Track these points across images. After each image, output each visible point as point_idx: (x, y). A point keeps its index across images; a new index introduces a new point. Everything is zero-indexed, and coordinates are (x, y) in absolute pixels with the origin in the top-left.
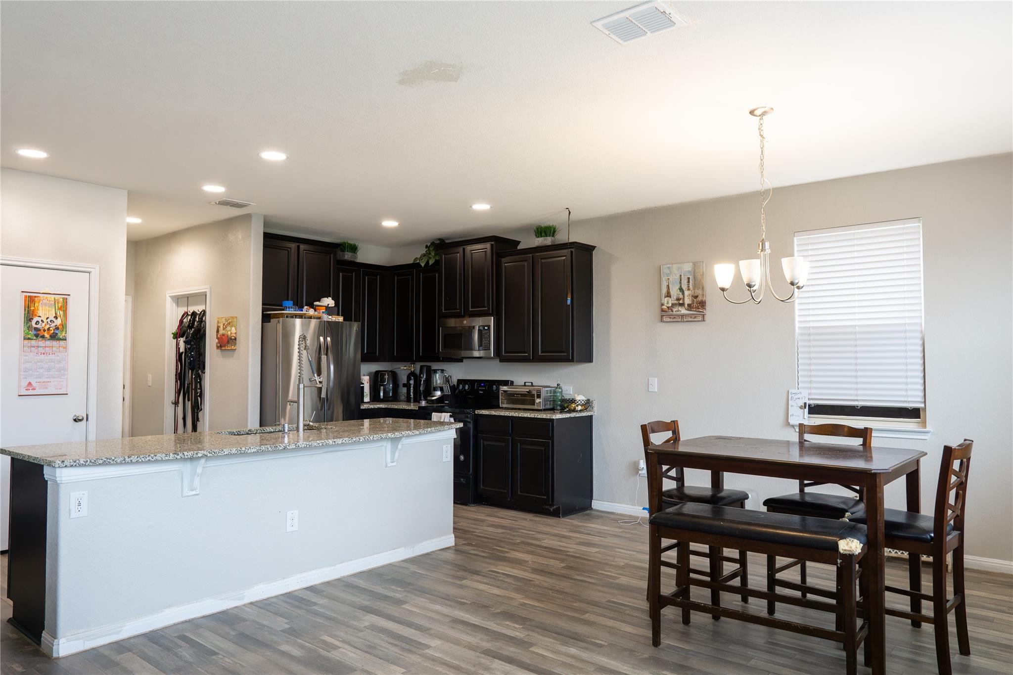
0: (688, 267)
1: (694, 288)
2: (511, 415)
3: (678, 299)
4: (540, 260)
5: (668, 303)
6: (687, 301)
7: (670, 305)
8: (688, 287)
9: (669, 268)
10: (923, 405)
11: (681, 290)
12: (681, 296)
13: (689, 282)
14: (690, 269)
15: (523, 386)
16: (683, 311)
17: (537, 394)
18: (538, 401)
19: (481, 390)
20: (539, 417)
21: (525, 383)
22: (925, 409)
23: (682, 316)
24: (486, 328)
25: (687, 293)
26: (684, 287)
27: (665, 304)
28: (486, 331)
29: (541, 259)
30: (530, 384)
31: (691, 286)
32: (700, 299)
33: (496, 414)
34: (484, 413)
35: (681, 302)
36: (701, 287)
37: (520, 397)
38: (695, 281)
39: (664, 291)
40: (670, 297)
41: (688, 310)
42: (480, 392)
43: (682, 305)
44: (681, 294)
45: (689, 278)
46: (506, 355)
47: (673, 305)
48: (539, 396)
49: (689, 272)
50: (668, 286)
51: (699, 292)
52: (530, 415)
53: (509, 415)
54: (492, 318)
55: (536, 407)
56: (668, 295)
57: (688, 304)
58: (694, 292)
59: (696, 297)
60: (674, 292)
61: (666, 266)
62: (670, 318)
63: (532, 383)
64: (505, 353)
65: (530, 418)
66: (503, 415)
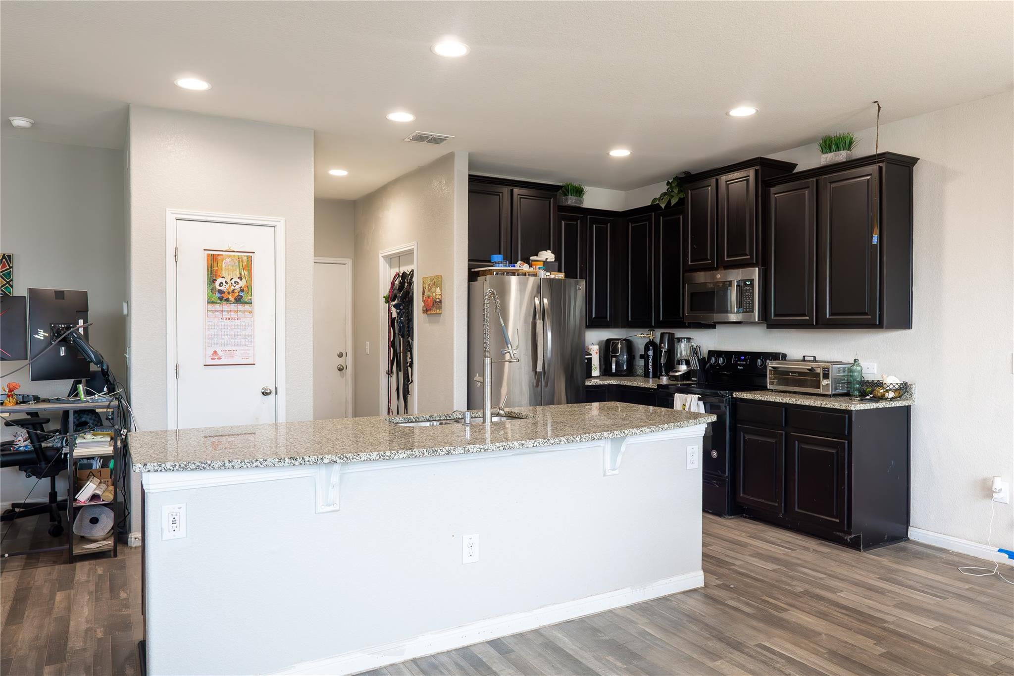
2: (784, 402)
4: (829, 184)
15: (801, 361)
17: (824, 374)
18: (824, 382)
19: (740, 365)
20: (828, 406)
21: (804, 357)
24: (747, 283)
28: (748, 288)
29: (831, 183)
30: (812, 359)
33: (763, 399)
34: (745, 397)
37: (797, 376)
42: (739, 367)
46: (775, 318)
48: (826, 376)
52: (814, 402)
53: (781, 401)
54: (757, 268)
55: (821, 391)
63: (815, 357)
64: (774, 317)
65: (815, 407)
66: (773, 401)
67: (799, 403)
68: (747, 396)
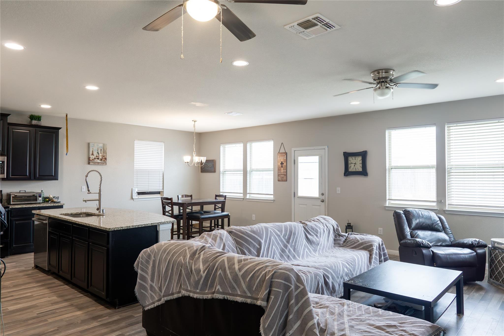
0: (101, 145)
1: (103, 153)
2: (37, 206)
3: (97, 156)
5: (92, 157)
6: (100, 157)
7: (93, 158)
8: (101, 152)
9: (93, 144)
10: (163, 190)
11: (98, 153)
12: (98, 156)
13: (101, 150)
14: (102, 146)
15: (19, 192)
16: (99, 161)
17: (39, 196)
18: (40, 199)
22: (163, 191)
23: (98, 163)
24: (1, 162)
25: (100, 155)
26: (100, 152)
27: (91, 158)
29: (39, 131)
30: (24, 191)
31: (102, 153)
32: (105, 157)
35: (98, 158)
36: (106, 153)
37: (26, 198)
38: (103, 150)
39: (91, 153)
40: (94, 155)
41: (100, 161)
43: (98, 159)
44: (98, 155)
45: (101, 149)
47: (95, 158)
49: (101, 147)
50: (93, 151)
51: (105, 155)
54: (6, 157)
55: (38, 202)
56: (93, 154)
57: (101, 159)
58: (103, 155)
59: (103, 156)
60: (95, 153)
61: (92, 143)
62: (93, 163)
64: (11, 176)
65: (51, 206)
66: (32, 206)
67: (44, 206)
68: (18, 207)
